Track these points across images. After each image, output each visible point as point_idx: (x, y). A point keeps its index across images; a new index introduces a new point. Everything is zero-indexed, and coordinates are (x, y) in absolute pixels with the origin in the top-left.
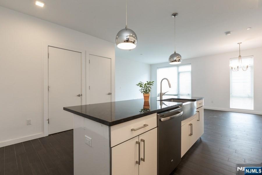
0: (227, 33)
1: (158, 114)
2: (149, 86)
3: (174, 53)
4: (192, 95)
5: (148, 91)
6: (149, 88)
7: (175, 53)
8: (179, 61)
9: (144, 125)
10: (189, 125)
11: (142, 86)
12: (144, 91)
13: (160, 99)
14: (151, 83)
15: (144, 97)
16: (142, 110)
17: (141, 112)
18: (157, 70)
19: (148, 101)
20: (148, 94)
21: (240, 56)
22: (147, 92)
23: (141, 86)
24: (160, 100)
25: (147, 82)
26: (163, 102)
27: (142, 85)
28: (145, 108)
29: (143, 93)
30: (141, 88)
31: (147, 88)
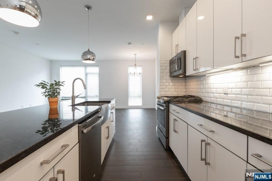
0: (130, 44)
1: (79, 125)
2: (57, 87)
3: (87, 50)
4: (99, 97)
5: (56, 94)
6: (58, 90)
7: (89, 50)
8: (93, 60)
9: (62, 147)
10: (106, 128)
11: (46, 87)
12: (49, 95)
13: (72, 103)
14: (60, 83)
15: (49, 102)
16: (47, 121)
17: (45, 124)
18: (60, 68)
19: (57, 108)
20: (56, 98)
21: (135, 65)
22: (54, 95)
23: (43, 87)
24: (71, 105)
25: (55, 81)
26: (76, 107)
27: (46, 85)
28: (51, 118)
29: (48, 97)
30: (44, 90)
31: (54, 90)
